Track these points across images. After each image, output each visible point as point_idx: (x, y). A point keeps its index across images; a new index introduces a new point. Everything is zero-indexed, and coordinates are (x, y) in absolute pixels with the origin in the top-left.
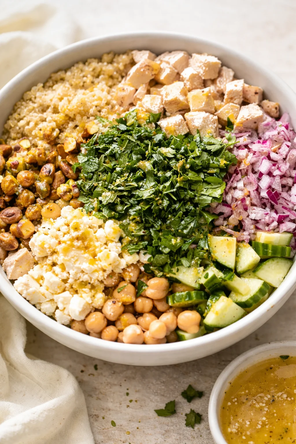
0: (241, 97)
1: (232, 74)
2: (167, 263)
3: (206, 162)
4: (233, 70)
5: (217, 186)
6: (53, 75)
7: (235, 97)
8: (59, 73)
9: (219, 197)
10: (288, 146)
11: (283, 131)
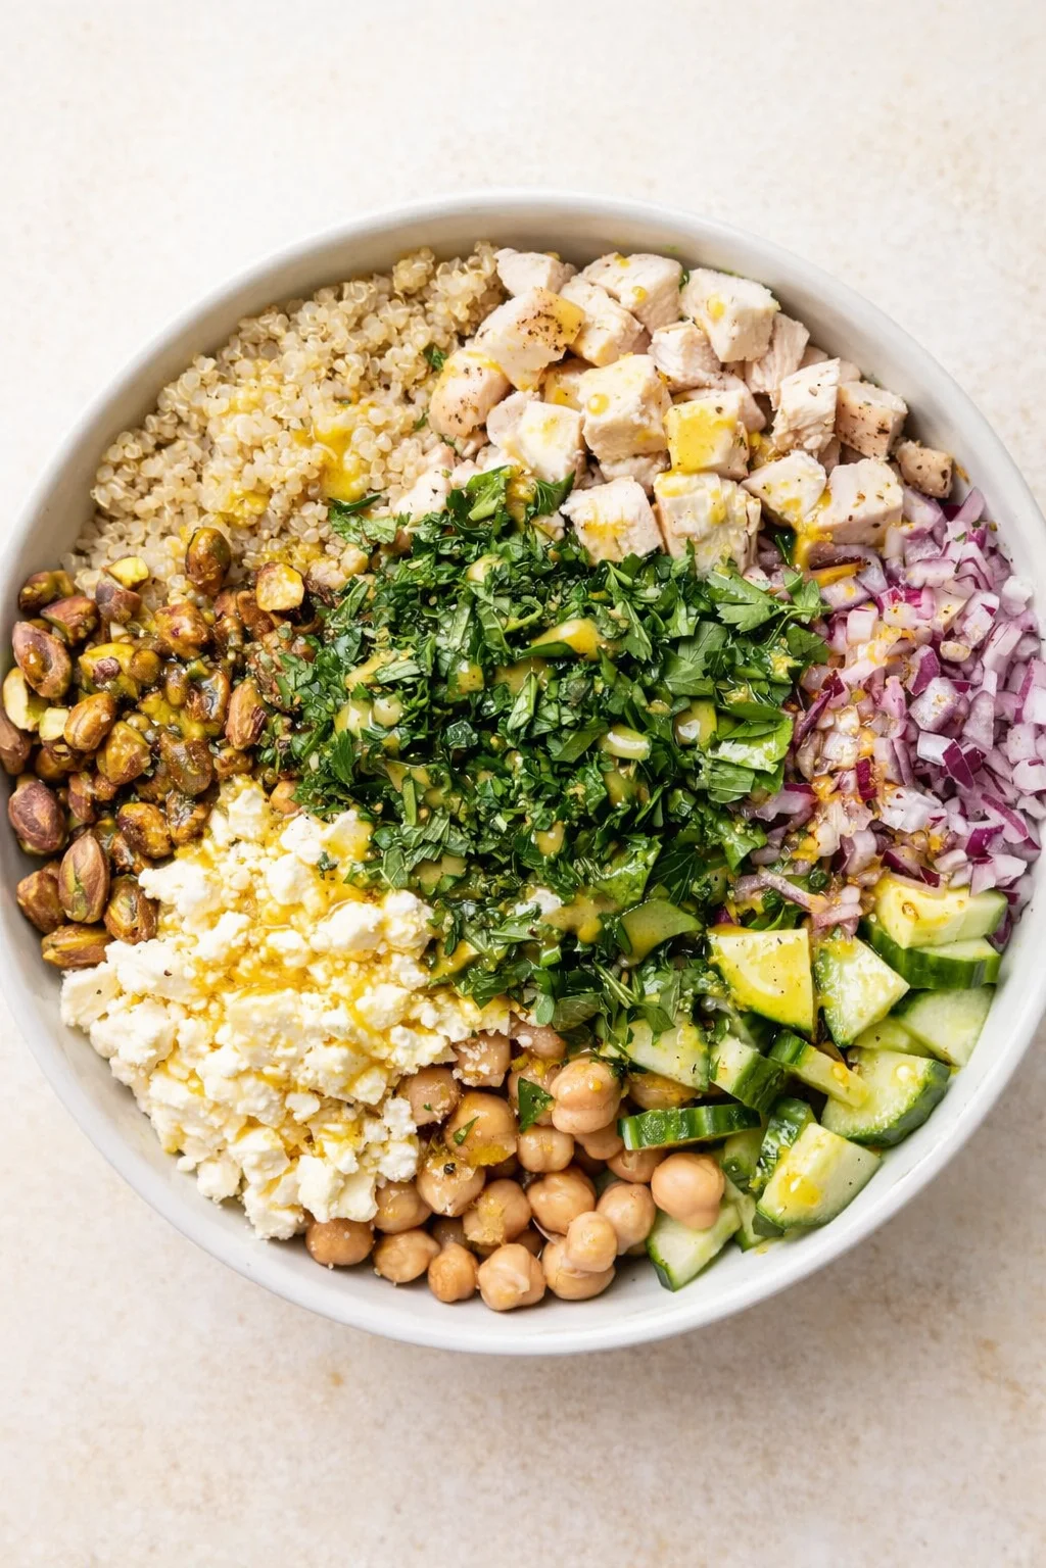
0: (830, 429)
1: (802, 336)
2: (598, 1015)
3: (721, 661)
4: (808, 326)
5: (764, 731)
6: (243, 324)
7: (807, 427)
8: (264, 320)
9: (772, 771)
10: (990, 610)
11: (972, 560)
